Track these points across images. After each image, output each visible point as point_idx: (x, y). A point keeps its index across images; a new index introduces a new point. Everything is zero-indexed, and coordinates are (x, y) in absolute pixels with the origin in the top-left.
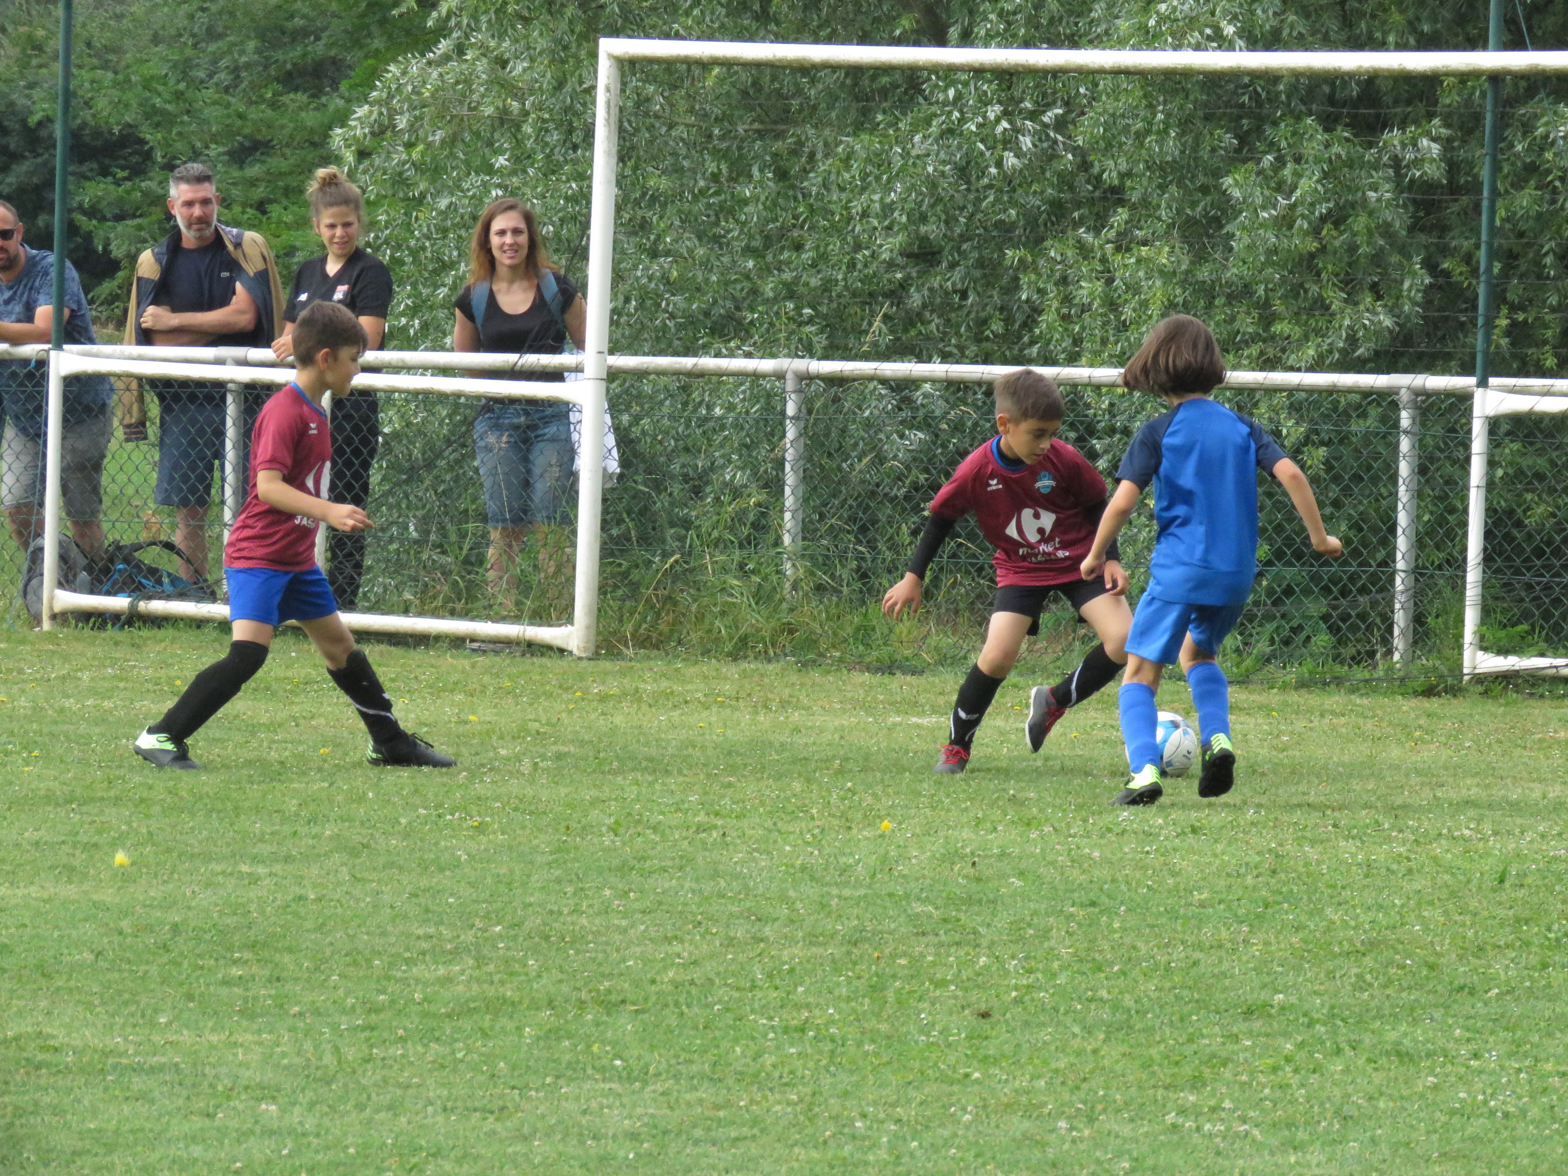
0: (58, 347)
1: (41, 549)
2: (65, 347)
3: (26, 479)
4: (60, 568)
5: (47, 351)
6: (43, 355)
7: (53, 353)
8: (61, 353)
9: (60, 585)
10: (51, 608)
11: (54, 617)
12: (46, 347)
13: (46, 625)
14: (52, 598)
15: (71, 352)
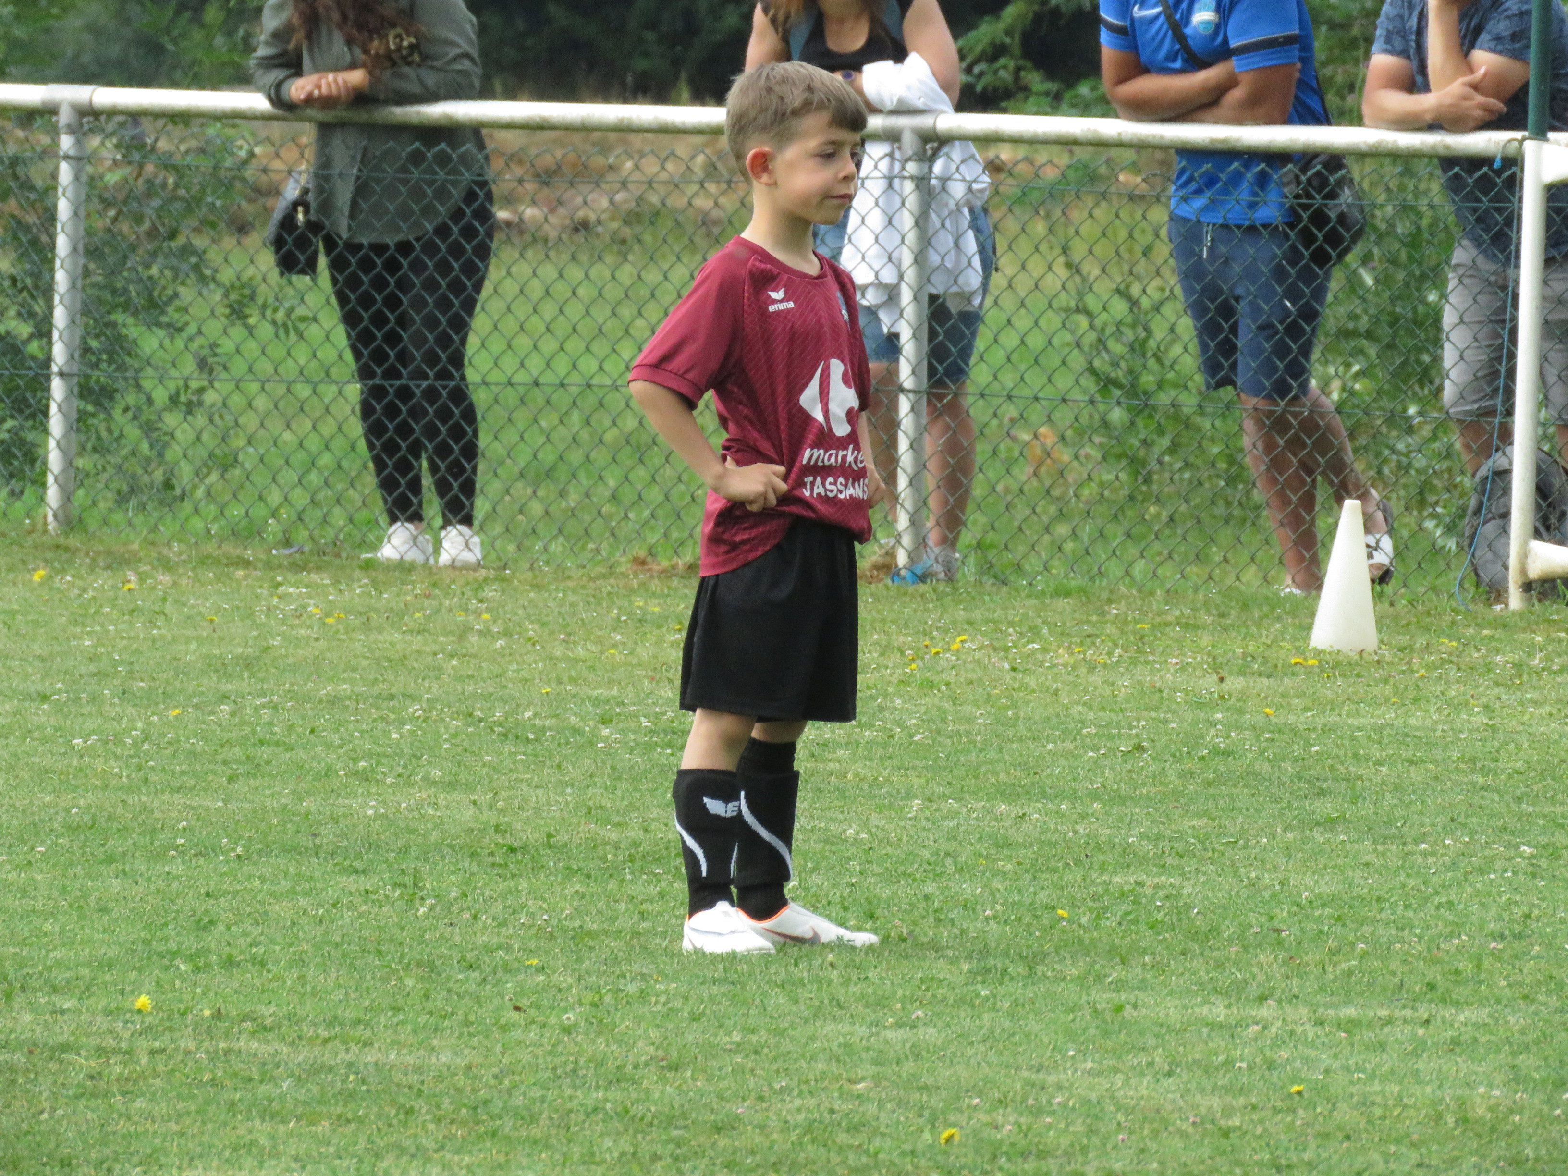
0: (1540, 134)
1: (1503, 475)
2: (1551, 135)
3: (1481, 356)
4: (1538, 507)
5: (1521, 142)
6: (1512, 149)
7: (1530, 147)
8: (1546, 146)
9: (1537, 534)
10: (1523, 571)
11: (1528, 586)
12: (1518, 135)
13: (1515, 600)
14: (1524, 555)
15: (1558, 143)
